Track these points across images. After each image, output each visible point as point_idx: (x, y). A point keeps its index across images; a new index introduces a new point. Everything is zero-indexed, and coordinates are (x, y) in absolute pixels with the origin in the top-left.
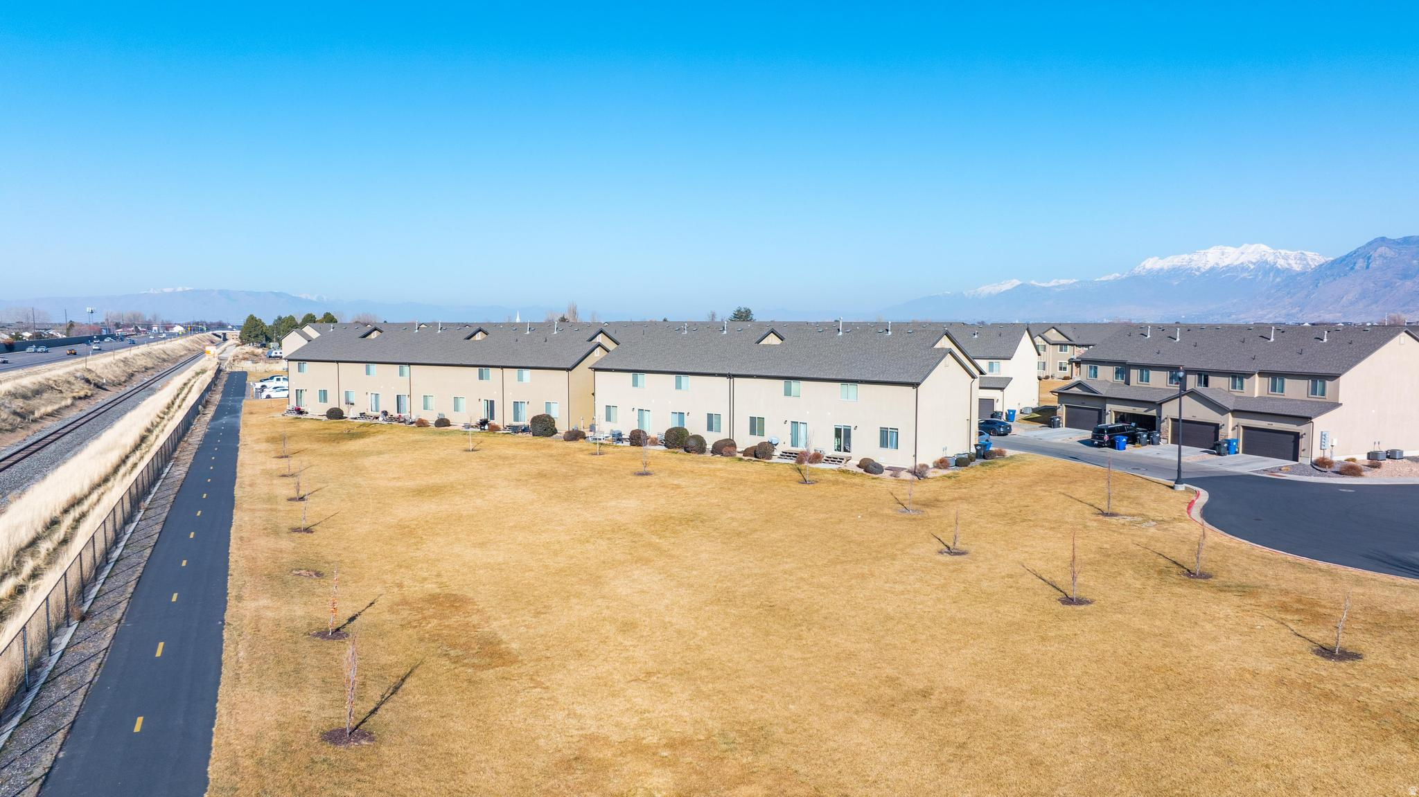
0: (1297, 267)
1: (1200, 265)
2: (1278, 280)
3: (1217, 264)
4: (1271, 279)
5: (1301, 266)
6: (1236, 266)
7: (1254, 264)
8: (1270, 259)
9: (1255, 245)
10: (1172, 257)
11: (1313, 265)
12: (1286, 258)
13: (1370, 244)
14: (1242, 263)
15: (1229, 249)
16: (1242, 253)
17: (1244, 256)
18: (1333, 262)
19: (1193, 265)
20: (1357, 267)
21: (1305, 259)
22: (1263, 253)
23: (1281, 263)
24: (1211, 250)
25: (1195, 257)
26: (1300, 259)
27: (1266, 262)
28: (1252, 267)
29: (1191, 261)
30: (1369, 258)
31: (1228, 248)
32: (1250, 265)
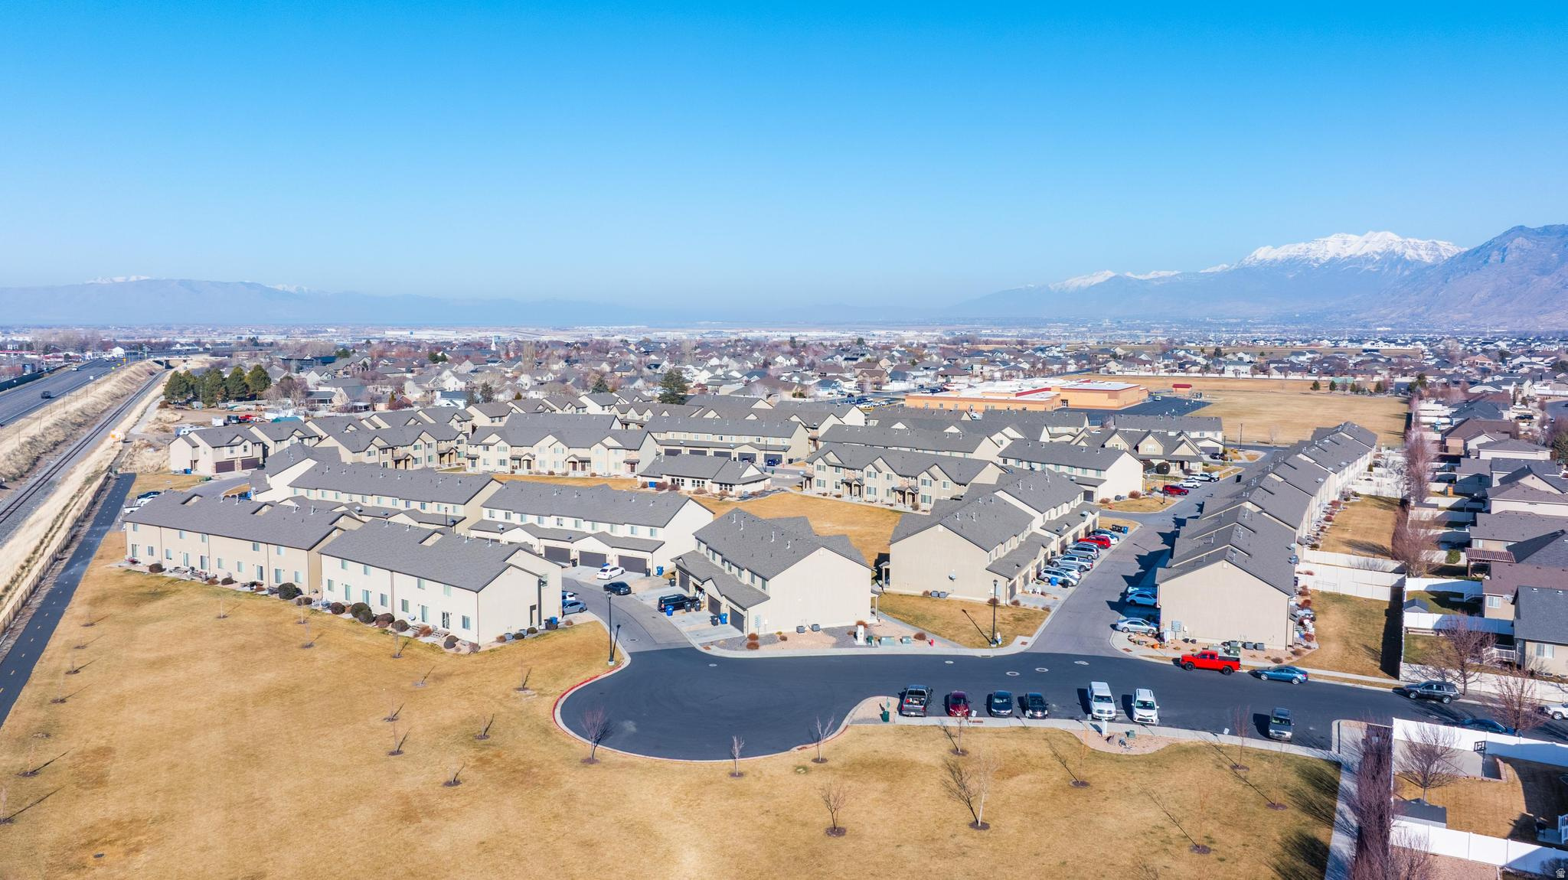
0: (1428, 259)
1: (1319, 255)
2: (1407, 273)
3: (1339, 255)
4: (1398, 272)
5: (1432, 257)
6: (1359, 257)
7: (1380, 254)
8: (1398, 249)
9: (1381, 234)
10: (1286, 246)
11: (1446, 255)
12: (1416, 248)
13: (1507, 233)
14: (1367, 254)
15: (1353, 238)
16: (1367, 242)
17: (1368, 245)
18: (1467, 254)
19: (1311, 255)
20: (1491, 260)
21: (1437, 250)
22: (1390, 242)
23: (1410, 254)
24: (1332, 238)
25: (1313, 246)
26: (1432, 249)
27: (1393, 253)
28: (1378, 258)
29: (1309, 250)
30: (1505, 250)
31: (1351, 236)
32: (1375, 256)
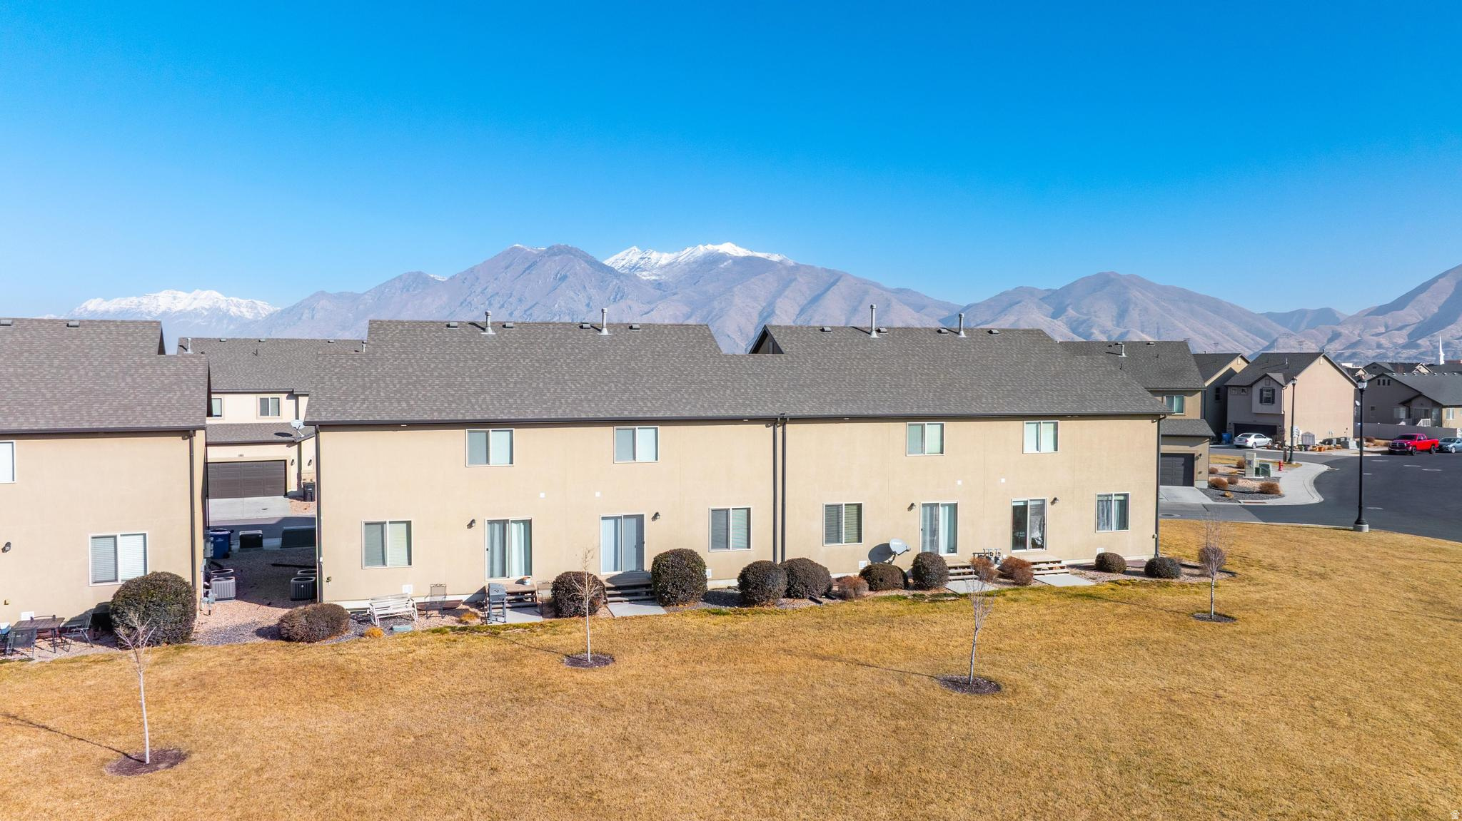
0: (249, 315)
1: (151, 309)
2: (232, 327)
3: (169, 309)
4: (225, 326)
5: (252, 314)
6: (189, 312)
7: (207, 310)
8: (223, 306)
9: (207, 292)
10: (118, 299)
11: (264, 314)
12: (238, 306)
13: (312, 297)
14: (196, 309)
15: (181, 294)
16: (195, 299)
17: (196, 302)
18: (282, 312)
19: (143, 308)
20: (304, 317)
21: (256, 308)
22: (216, 300)
23: (233, 310)
24: (163, 293)
25: (145, 301)
26: (251, 307)
27: (219, 309)
28: (206, 313)
29: (140, 304)
30: (313, 310)
31: (179, 292)
32: (203, 311)
